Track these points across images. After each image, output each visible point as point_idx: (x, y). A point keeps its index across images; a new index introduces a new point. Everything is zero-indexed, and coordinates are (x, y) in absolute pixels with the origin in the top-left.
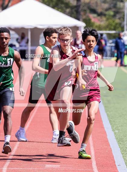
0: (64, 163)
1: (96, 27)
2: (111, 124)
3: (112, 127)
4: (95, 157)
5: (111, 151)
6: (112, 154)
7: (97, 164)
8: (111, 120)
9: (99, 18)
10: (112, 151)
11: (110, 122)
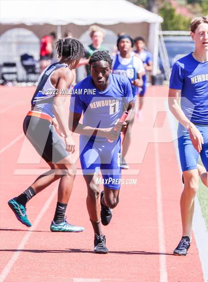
0: (108, 276)
1: (184, 23)
2: (200, 205)
3: (202, 210)
4: (167, 264)
5: (198, 254)
6: (199, 259)
7: (169, 278)
8: (202, 196)
9: (189, 6)
10: (200, 254)
11: (199, 201)
